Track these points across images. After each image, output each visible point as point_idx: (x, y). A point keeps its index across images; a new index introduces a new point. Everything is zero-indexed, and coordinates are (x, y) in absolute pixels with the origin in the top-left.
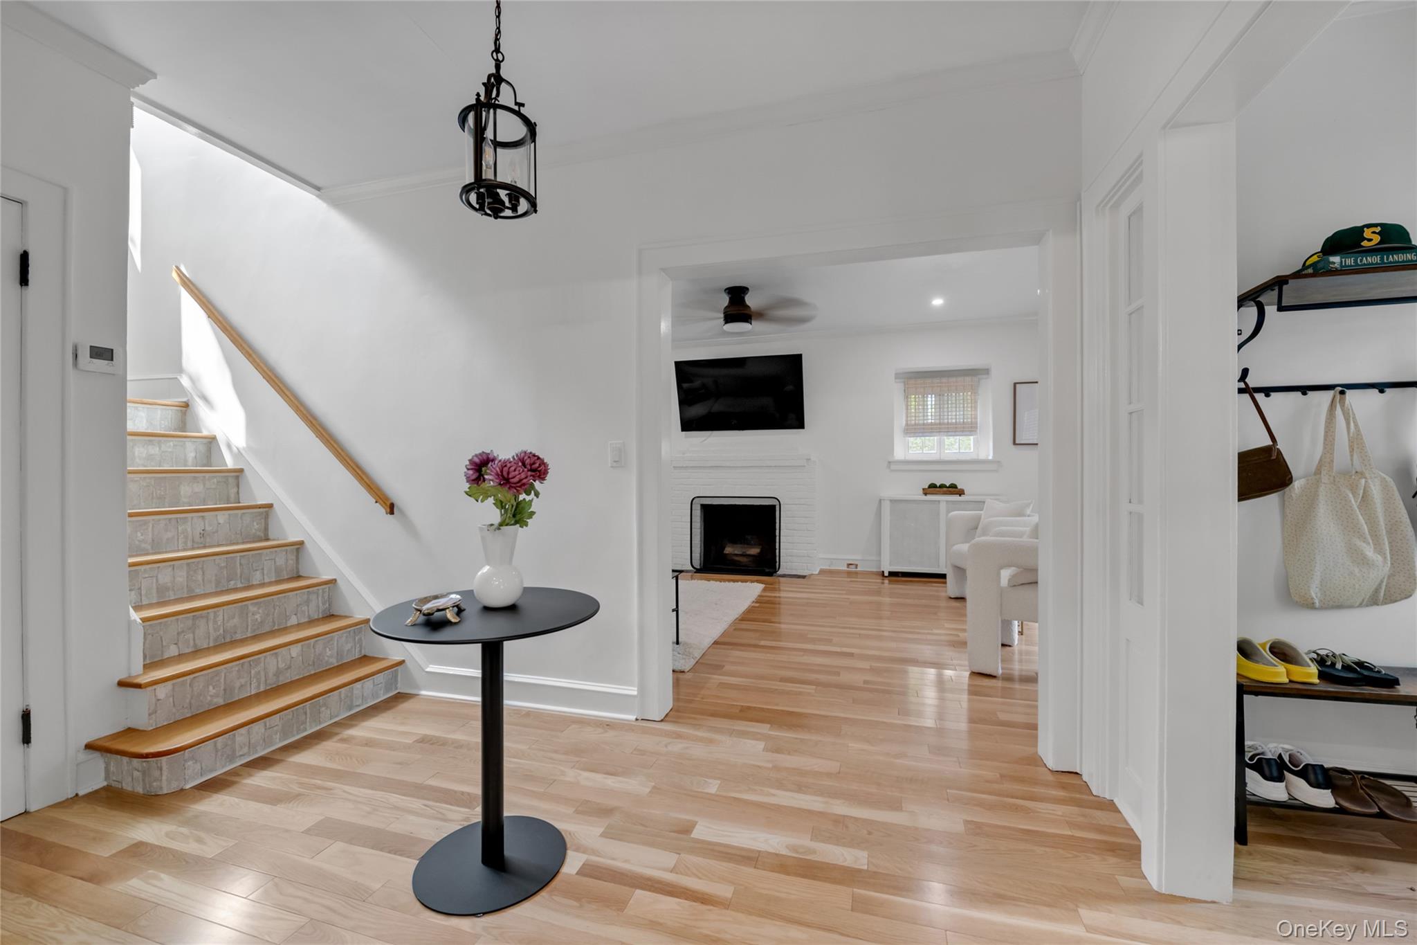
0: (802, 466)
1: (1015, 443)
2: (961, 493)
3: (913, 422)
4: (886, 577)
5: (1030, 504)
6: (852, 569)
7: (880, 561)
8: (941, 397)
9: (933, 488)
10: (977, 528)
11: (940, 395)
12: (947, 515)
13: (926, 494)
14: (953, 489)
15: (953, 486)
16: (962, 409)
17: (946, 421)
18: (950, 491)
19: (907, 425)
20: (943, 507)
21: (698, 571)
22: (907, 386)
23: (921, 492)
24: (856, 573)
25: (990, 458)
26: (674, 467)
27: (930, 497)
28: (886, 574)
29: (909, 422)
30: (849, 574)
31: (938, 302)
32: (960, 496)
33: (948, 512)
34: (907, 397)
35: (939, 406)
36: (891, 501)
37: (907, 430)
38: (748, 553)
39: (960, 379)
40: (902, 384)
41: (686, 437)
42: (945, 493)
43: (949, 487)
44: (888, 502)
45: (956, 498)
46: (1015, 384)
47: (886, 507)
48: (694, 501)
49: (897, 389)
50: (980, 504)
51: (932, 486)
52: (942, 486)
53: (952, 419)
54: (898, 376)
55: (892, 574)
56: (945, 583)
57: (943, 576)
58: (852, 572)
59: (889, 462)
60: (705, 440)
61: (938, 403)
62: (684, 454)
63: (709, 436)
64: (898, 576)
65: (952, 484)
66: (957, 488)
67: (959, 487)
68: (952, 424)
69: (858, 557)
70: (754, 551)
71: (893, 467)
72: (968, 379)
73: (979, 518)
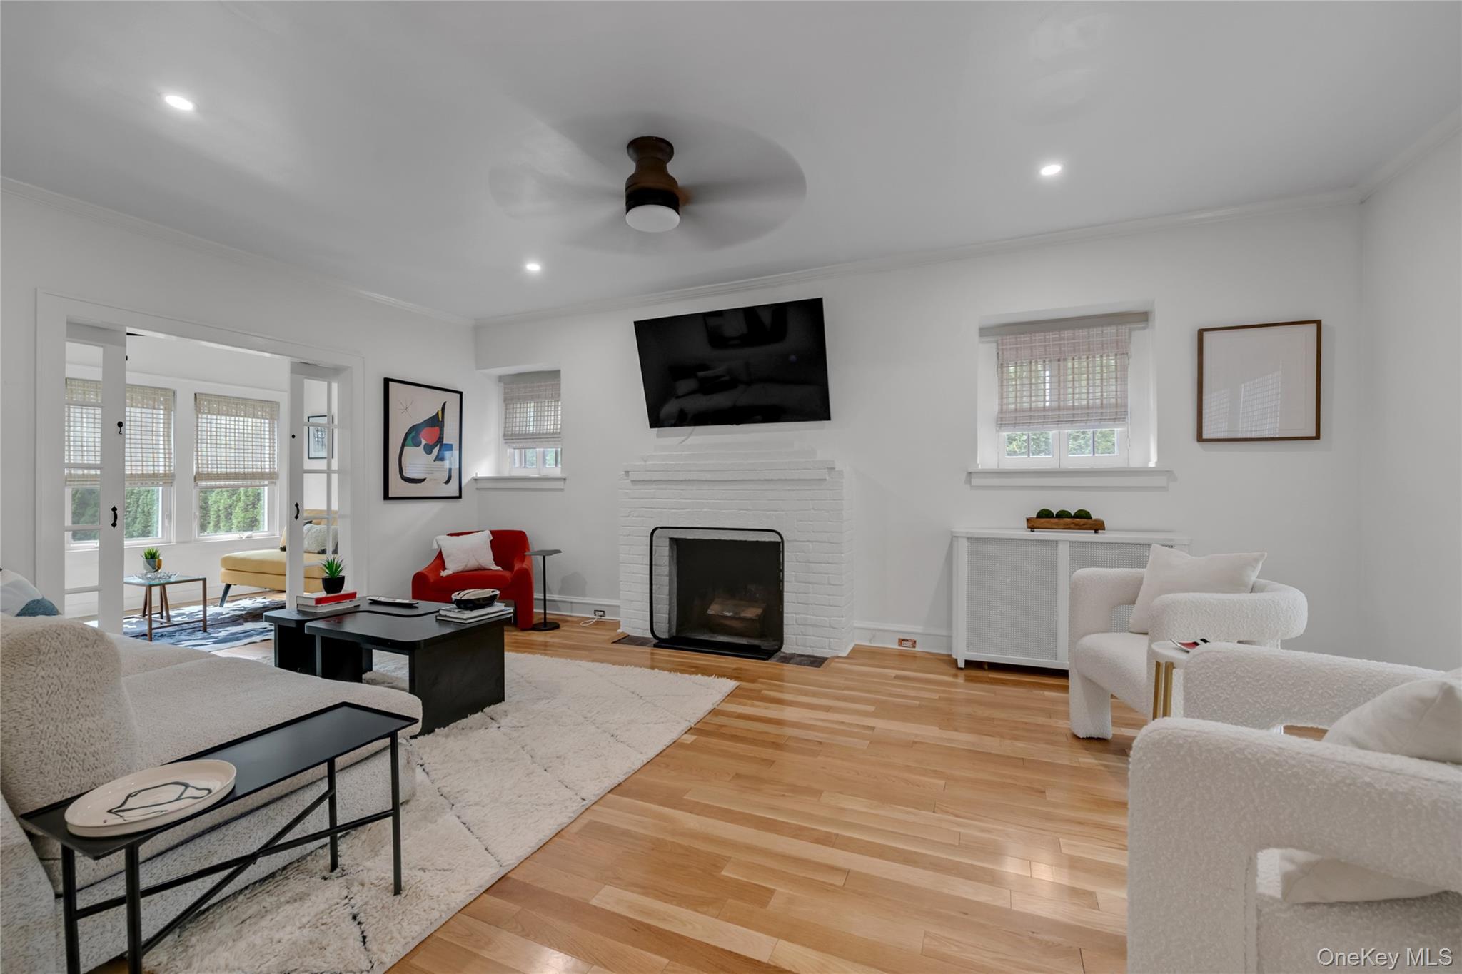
0: (823, 480)
1: (1200, 438)
2: (1098, 527)
3: (1012, 407)
4: (961, 669)
5: (1256, 560)
6: (907, 648)
7: (950, 637)
8: (1061, 363)
9: (1045, 518)
10: (1133, 602)
11: (1059, 360)
12: (1071, 573)
13: (1032, 528)
14: (1082, 520)
15: (1084, 514)
16: (1098, 383)
17: (1070, 403)
18: (1076, 525)
19: (1001, 411)
20: (1064, 552)
21: (662, 643)
22: (1000, 347)
23: (1025, 524)
24: (914, 657)
25: (1152, 464)
26: (632, 481)
27: (1040, 534)
28: (961, 664)
29: (1004, 407)
30: (902, 656)
31: (1051, 170)
32: (1096, 532)
33: (1073, 570)
34: (1002, 366)
35: (1059, 382)
36: (968, 538)
37: (1002, 419)
38: (743, 615)
39: (1094, 331)
40: (995, 345)
41: (658, 436)
42: (1067, 527)
43: (1076, 516)
44: (965, 541)
45: (1088, 536)
46: (1201, 332)
47: (962, 549)
48: (656, 532)
49: (985, 353)
50: (1136, 552)
51: (1045, 514)
52: (1062, 515)
53: (1080, 399)
54: (985, 332)
55: (970, 664)
56: (1065, 689)
57: (1063, 674)
58: (906, 654)
59: (970, 473)
60: (686, 439)
61: (1056, 379)
62: (645, 461)
63: (691, 434)
64: (984, 669)
65: (1080, 511)
66: (1091, 518)
67: (1094, 517)
68: (1080, 408)
69: (919, 629)
70: (752, 612)
71: (975, 481)
72: (1110, 330)
73: (1138, 583)
